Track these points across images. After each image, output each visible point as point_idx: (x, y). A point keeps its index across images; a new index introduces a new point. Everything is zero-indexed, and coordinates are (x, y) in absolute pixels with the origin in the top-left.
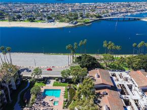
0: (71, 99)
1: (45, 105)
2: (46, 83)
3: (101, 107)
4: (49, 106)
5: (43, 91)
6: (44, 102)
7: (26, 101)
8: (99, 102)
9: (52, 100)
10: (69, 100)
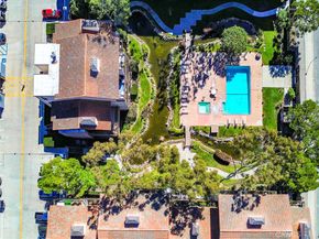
0: (217, 146)
1: (197, 80)
2: (273, 63)
3: (141, 207)
4: (195, 91)
5: (242, 63)
6: (206, 77)
7: (206, 30)
8: (156, 207)
9: (212, 96)
10: (217, 139)
